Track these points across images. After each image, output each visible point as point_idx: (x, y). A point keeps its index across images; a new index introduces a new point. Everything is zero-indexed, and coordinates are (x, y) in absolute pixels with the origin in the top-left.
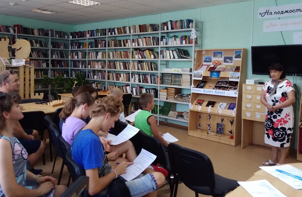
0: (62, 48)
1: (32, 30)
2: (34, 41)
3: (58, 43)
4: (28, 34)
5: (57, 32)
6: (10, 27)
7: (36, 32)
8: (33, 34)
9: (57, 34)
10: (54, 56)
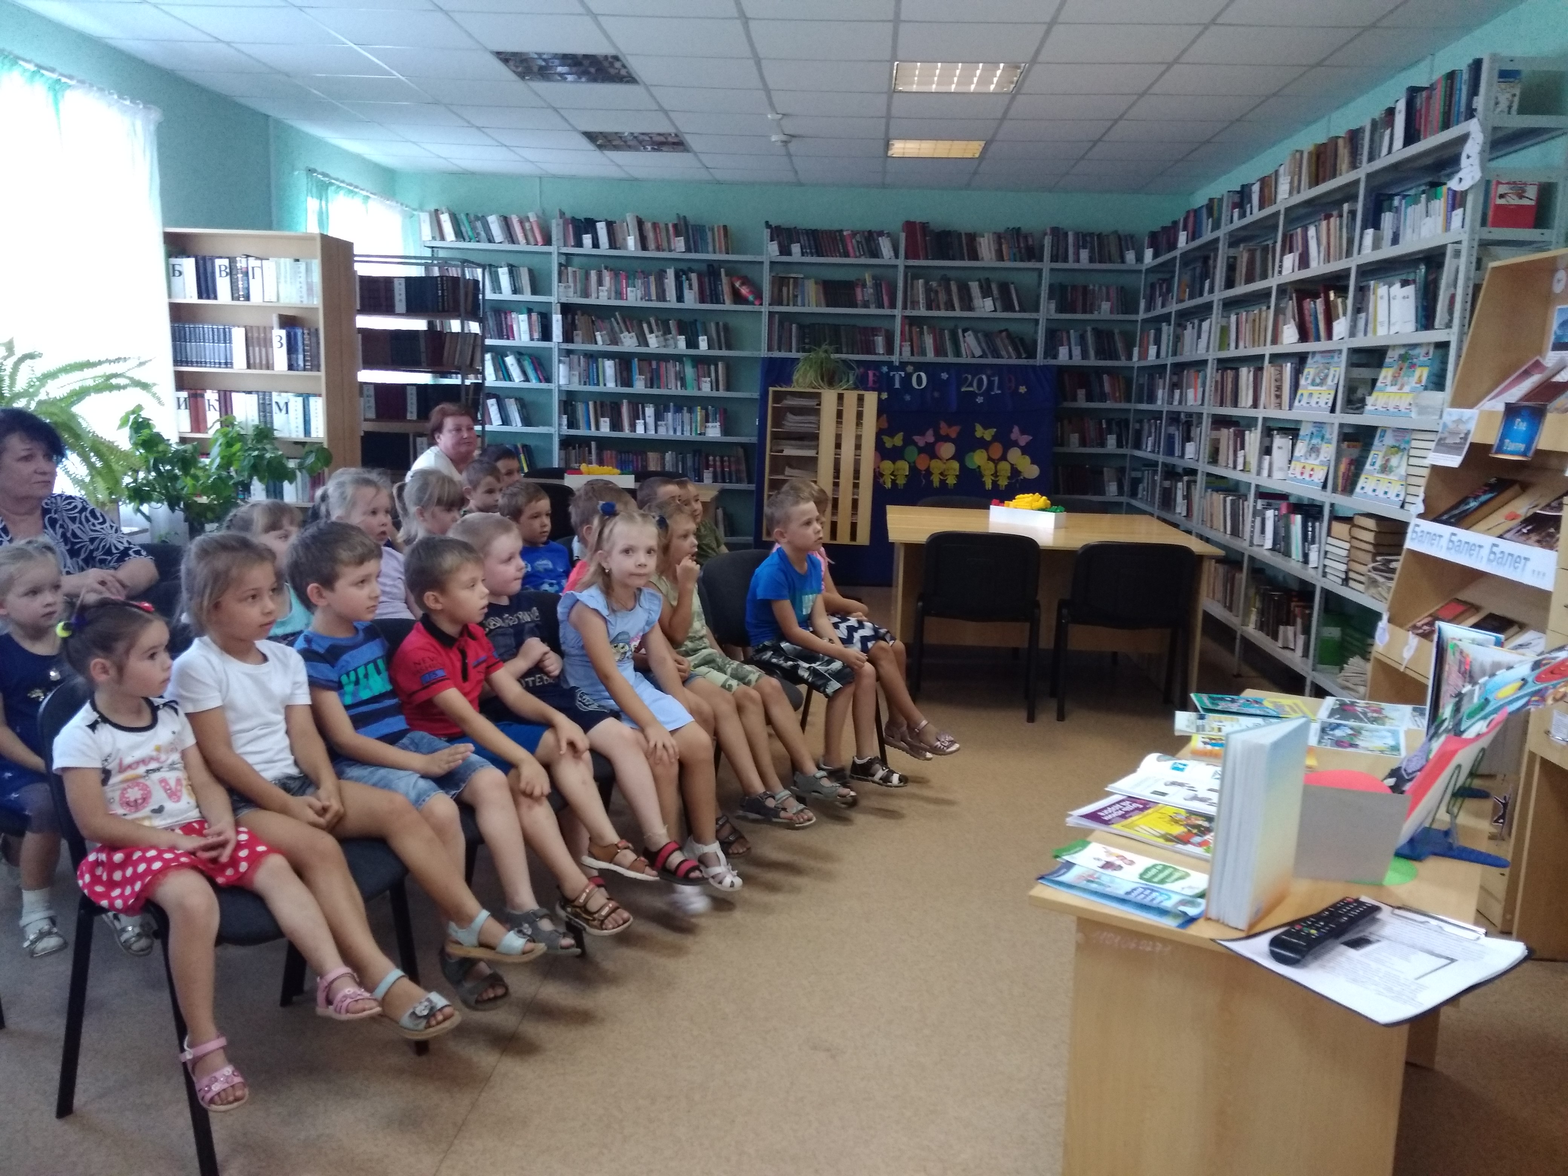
0: (1105, 310)
1: (972, 238)
2: (974, 287)
3: (1085, 288)
4: (953, 259)
5: (1084, 239)
6: (881, 234)
7: (986, 248)
8: (974, 255)
9: (1084, 247)
10: (1063, 351)
